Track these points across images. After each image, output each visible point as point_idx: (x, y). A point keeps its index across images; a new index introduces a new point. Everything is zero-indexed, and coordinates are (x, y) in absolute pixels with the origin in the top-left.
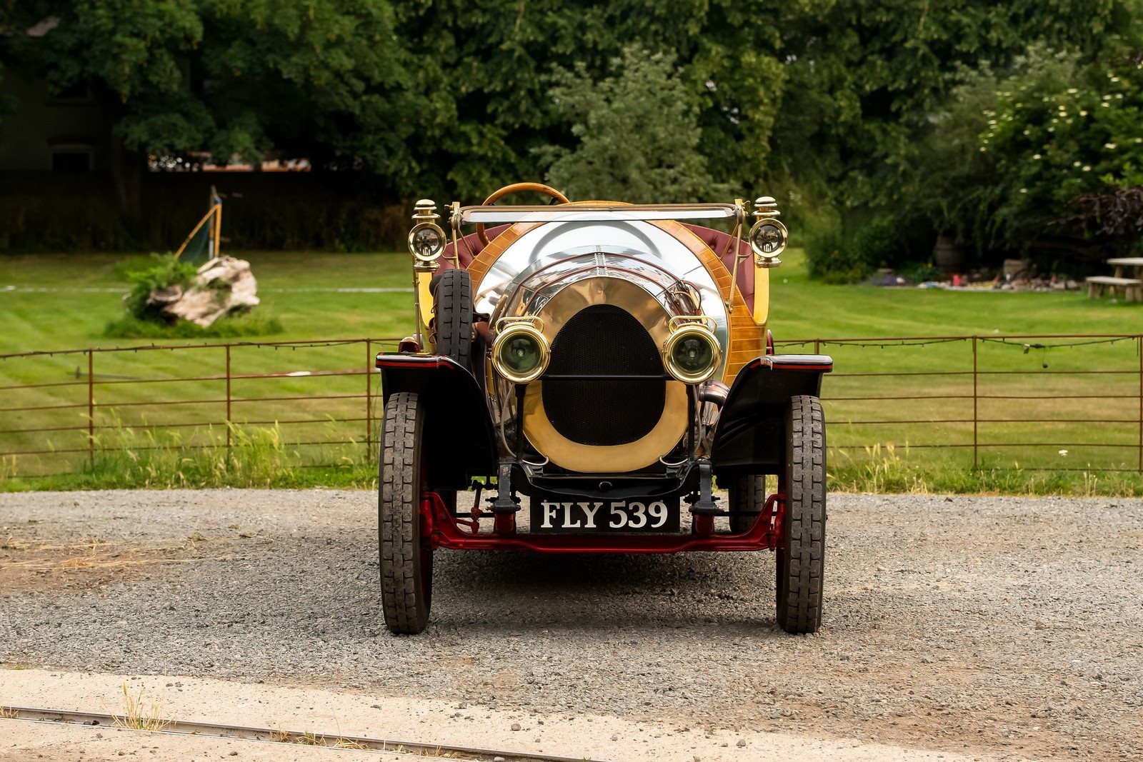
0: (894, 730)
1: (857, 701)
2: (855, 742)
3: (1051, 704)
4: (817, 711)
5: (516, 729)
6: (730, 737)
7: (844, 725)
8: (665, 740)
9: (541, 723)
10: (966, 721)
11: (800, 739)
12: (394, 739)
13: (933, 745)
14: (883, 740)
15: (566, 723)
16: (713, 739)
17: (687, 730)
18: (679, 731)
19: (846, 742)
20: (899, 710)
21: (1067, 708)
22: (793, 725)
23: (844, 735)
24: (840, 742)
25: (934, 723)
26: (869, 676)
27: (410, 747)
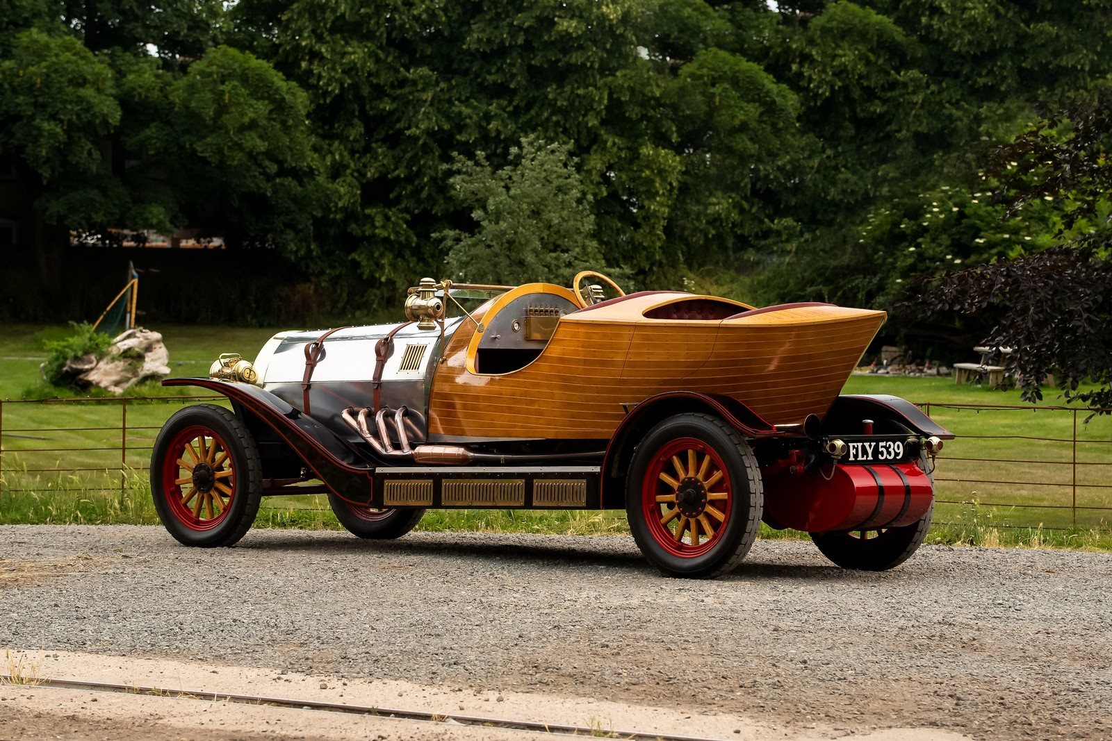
0: (626, 693)
1: (603, 674)
2: (591, 700)
3: (758, 679)
4: (568, 680)
5: (324, 687)
6: (493, 695)
7: (588, 689)
8: (441, 697)
9: (345, 684)
10: (686, 688)
11: (549, 698)
12: (224, 693)
13: (653, 703)
14: (614, 699)
15: (366, 686)
16: (479, 696)
17: (460, 690)
18: (454, 691)
19: (585, 700)
20: (634, 680)
21: (770, 681)
22: (546, 688)
23: (585, 695)
24: (579, 700)
25: (659, 689)
26: (619, 658)
27: (236, 699)
